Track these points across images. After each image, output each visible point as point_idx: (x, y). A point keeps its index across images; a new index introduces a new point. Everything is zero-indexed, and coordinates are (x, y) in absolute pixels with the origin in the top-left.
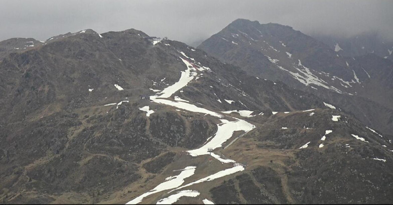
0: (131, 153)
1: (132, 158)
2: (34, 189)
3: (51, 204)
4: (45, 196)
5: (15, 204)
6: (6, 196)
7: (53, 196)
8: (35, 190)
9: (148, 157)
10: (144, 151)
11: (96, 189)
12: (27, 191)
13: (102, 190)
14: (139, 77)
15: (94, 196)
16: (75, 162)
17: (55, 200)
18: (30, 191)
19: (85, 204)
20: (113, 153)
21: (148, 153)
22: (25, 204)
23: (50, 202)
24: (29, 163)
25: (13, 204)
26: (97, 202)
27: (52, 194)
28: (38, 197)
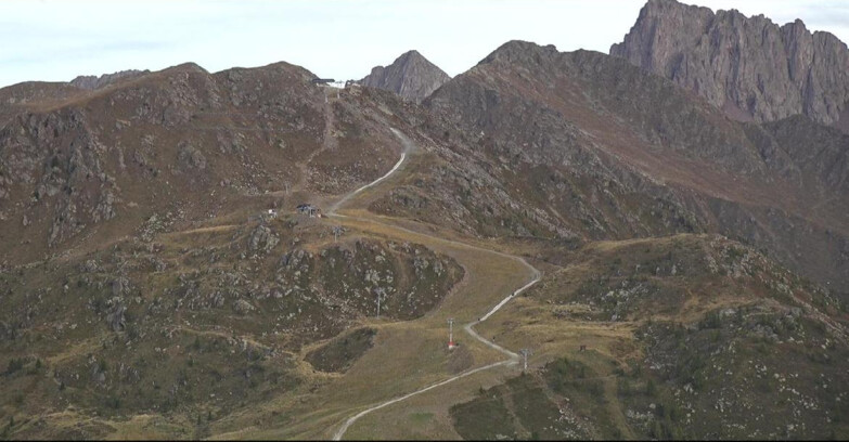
0: (279, 329)
1: (283, 339)
2: (71, 407)
3: (107, 439)
4: (93, 422)
5: (29, 439)
6: (9, 422)
7: (110, 423)
8: (72, 410)
9: (317, 338)
10: (308, 326)
11: (203, 407)
12: (55, 411)
13: (217, 409)
14: (297, 164)
15: (199, 422)
16: (158, 349)
17: (115, 430)
18: (62, 411)
19: (179, 439)
20: (240, 329)
21: (316, 329)
22: (51, 439)
23: (105, 435)
24: (60, 351)
25: (24, 439)
26: (207, 436)
27: (109, 419)
28: (79, 425)
